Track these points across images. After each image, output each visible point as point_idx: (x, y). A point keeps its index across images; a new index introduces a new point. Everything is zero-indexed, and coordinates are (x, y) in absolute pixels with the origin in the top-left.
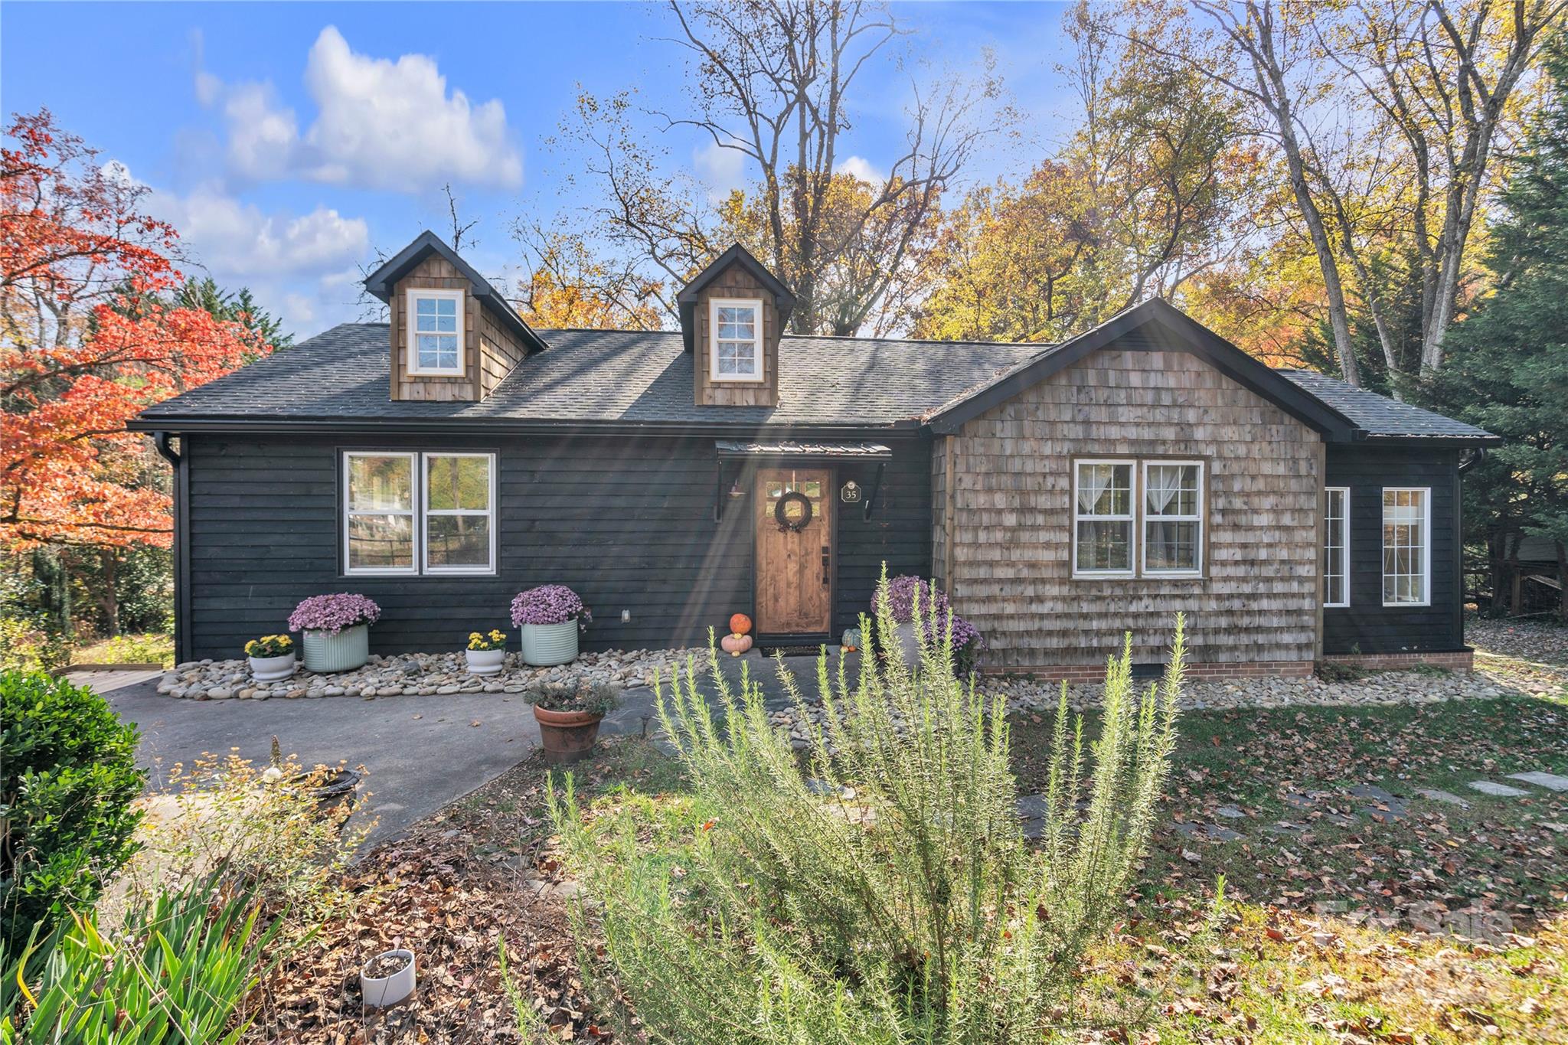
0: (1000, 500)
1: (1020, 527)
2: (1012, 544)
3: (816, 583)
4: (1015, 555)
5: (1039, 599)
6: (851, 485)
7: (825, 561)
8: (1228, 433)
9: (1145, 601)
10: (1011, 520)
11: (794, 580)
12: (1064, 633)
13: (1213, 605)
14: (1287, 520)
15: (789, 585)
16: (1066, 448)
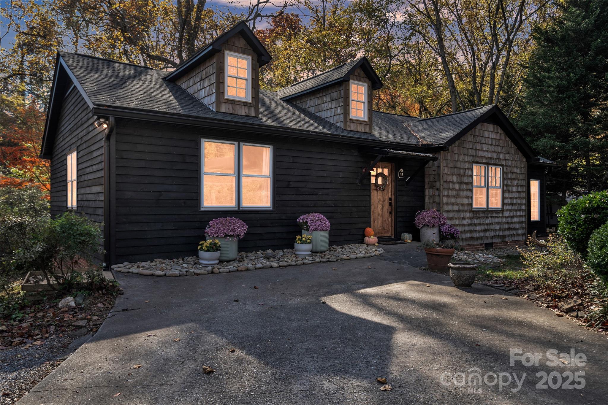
0: (455, 179)
1: (460, 189)
2: (457, 196)
3: (387, 214)
4: (459, 200)
5: (464, 218)
6: (402, 170)
7: (390, 204)
8: (508, 157)
9: (489, 219)
10: (457, 186)
11: (380, 212)
12: (470, 232)
13: (504, 220)
14: (519, 189)
15: (378, 215)
16: (471, 159)
